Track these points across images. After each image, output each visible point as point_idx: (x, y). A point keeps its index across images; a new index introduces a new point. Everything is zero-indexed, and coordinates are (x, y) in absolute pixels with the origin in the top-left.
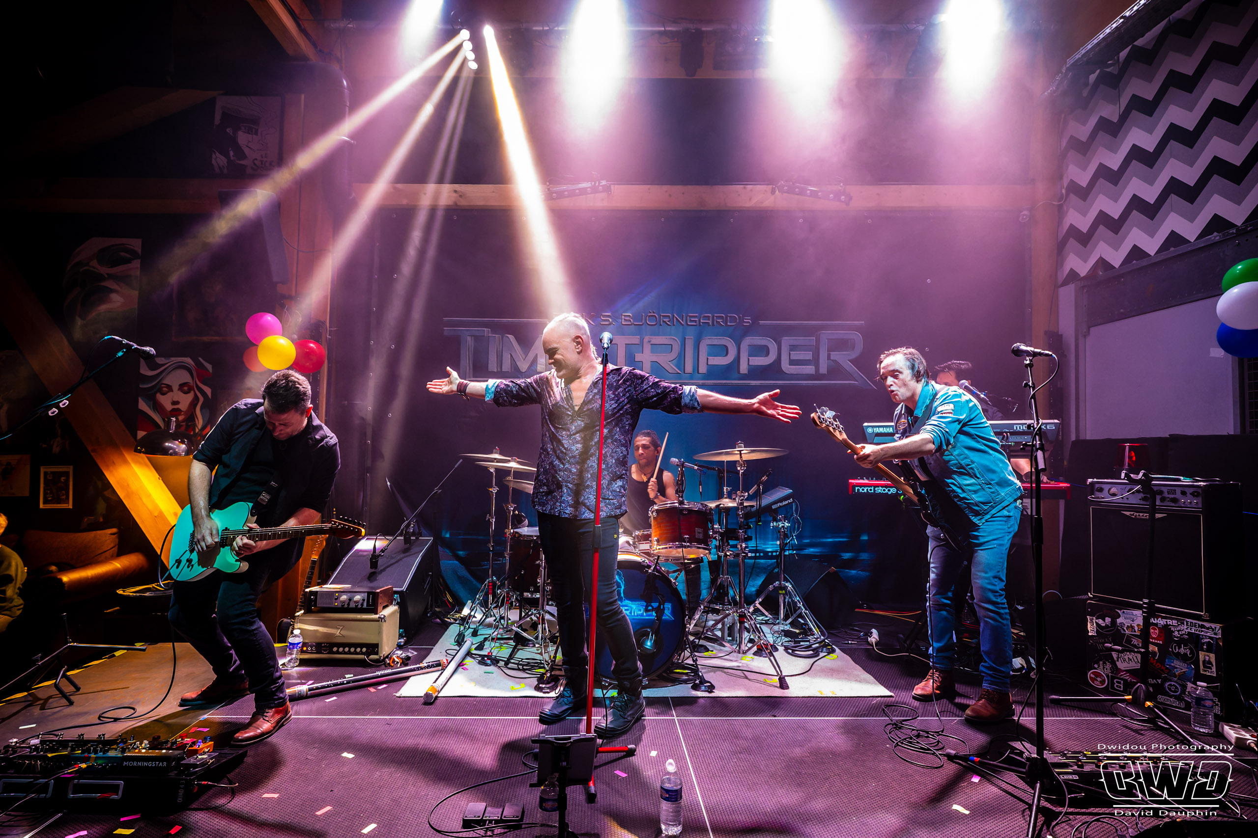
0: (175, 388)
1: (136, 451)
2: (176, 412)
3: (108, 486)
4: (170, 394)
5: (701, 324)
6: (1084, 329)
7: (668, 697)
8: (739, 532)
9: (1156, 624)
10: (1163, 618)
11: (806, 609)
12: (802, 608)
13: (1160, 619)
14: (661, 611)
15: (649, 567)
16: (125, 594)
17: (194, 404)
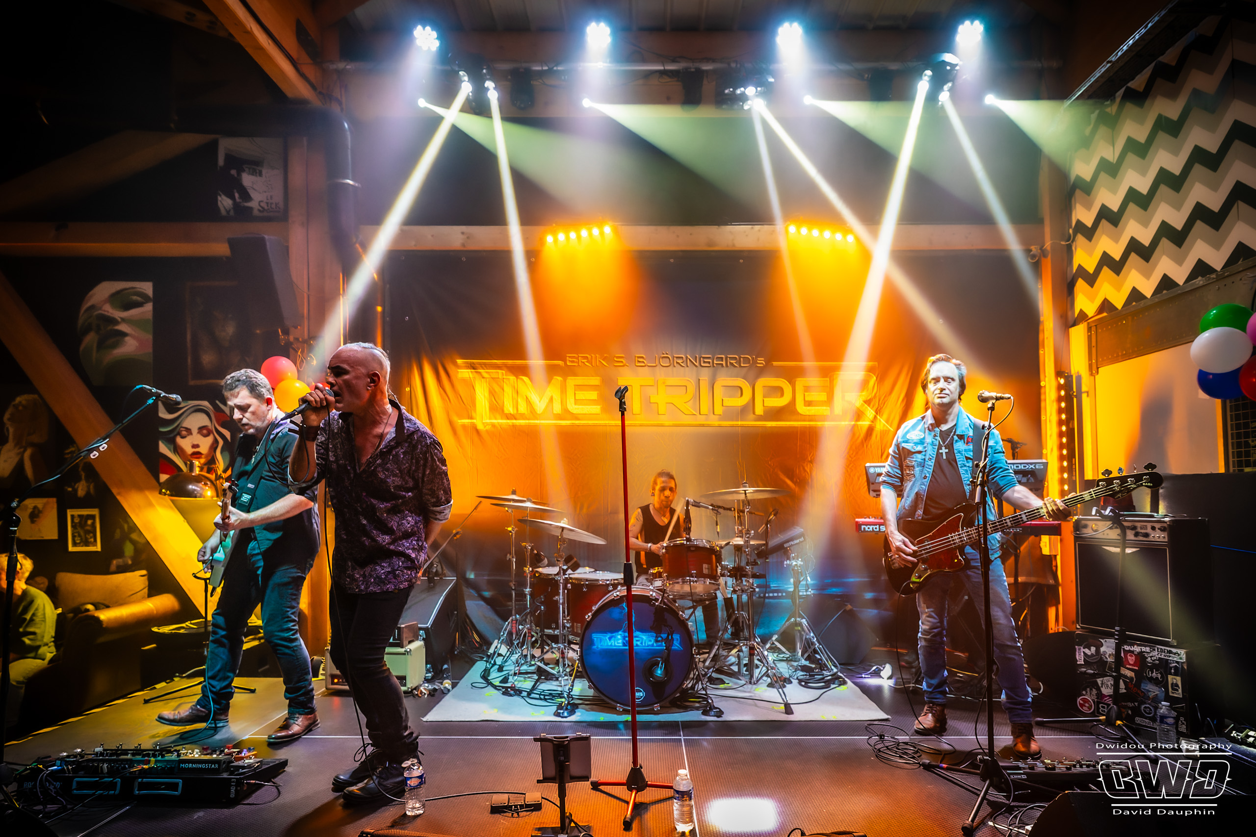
0: (195, 431)
1: (160, 493)
4: (189, 438)
5: (715, 365)
6: (1093, 370)
7: (678, 721)
8: (746, 568)
9: (1132, 652)
10: (1138, 645)
11: (820, 644)
12: (816, 643)
13: (1135, 646)
14: (669, 642)
15: (656, 600)
16: (161, 631)
17: (214, 447)
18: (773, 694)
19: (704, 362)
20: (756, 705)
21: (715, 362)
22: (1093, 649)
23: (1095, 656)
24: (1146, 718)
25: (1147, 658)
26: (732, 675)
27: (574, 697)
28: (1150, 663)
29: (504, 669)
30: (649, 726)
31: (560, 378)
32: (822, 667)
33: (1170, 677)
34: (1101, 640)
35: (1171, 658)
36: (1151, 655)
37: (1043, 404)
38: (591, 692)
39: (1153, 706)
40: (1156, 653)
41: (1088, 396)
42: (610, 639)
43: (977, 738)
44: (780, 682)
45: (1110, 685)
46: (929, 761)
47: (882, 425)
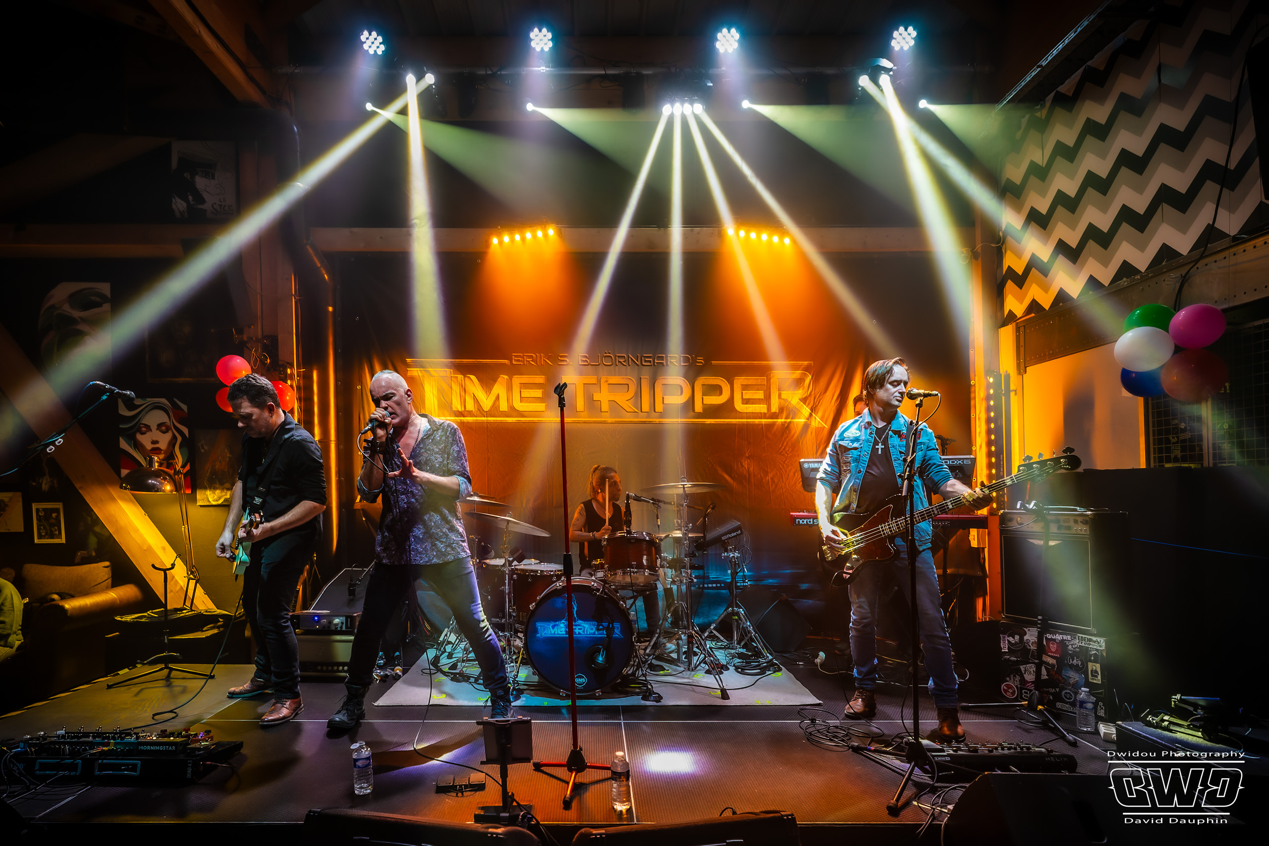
0: (154, 427)
1: (121, 487)
2: (157, 451)
3: (97, 521)
4: (148, 434)
5: (656, 364)
6: (1022, 369)
7: (619, 706)
8: (685, 560)
9: (1054, 640)
10: (1060, 634)
11: (756, 633)
12: (753, 631)
13: (1057, 635)
14: (610, 630)
15: (598, 590)
16: (123, 620)
17: (172, 443)
18: (710, 681)
19: (645, 361)
20: (694, 691)
21: (656, 361)
22: (1017, 637)
23: (1019, 644)
24: (1066, 703)
25: (1068, 646)
26: (672, 662)
27: (519, 682)
28: (1071, 651)
29: (453, 657)
30: (589, 711)
31: (506, 377)
32: (758, 654)
33: (1090, 664)
34: (1025, 629)
35: (1091, 646)
36: (1072, 643)
37: (972, 403)
38: (536, 678)
39: (1073, 692)
40: (1077, 641)
41: (1016, 394)
42: (553, 627)
43: (903, 722)
44: (717, 669)
45: (1032, 672)
46: (857, 744)
47: (817, 422)
